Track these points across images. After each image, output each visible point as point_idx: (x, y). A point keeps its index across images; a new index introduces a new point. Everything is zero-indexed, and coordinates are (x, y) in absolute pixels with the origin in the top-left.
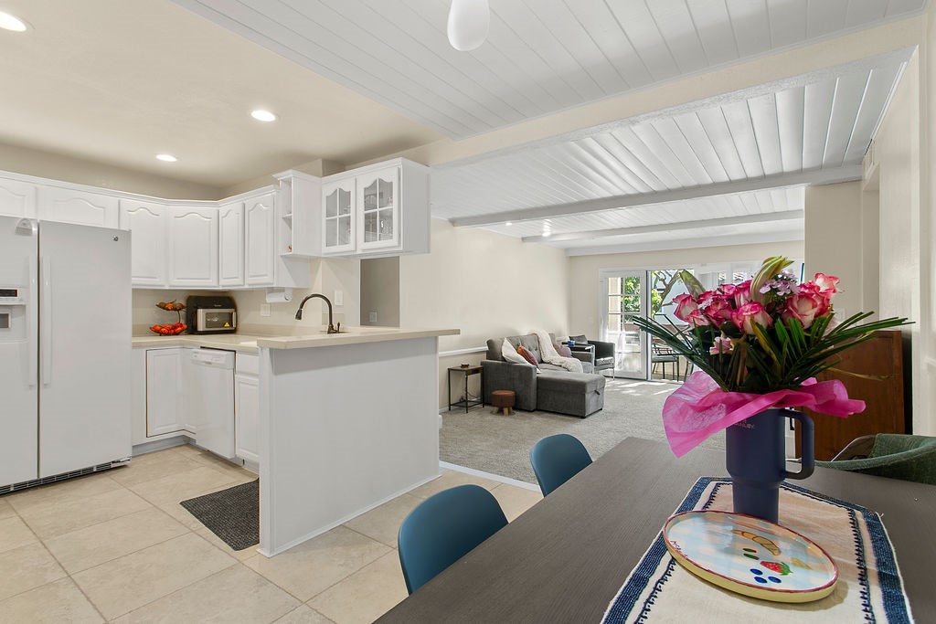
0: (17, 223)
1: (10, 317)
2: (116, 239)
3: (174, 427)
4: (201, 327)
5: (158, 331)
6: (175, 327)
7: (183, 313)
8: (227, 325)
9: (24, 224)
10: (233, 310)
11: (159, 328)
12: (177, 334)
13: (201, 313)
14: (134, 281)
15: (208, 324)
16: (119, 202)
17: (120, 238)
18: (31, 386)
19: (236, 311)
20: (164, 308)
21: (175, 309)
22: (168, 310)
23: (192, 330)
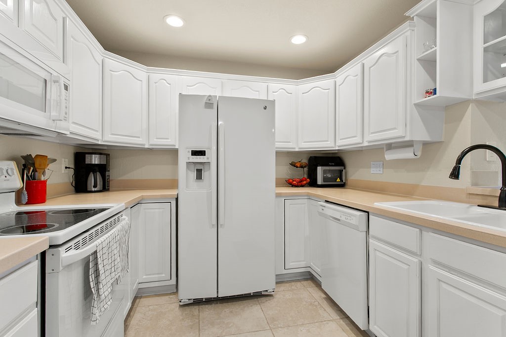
0: (205, 100)
1: (203, 171)
2: (265, 108)
3: (303, 264)
4: (320, 181)
5: (291, 184)
6: (301, 181)
7: (306, 169)
8: (338, 180)
9: (209, 100)
10: (343, 167)
11: (291, 181)
12: (302, 186)
13: (320, 169)
14: (278, 145)
15: (325, 179)
16: (268, 86)
17: (268, 106)
18: (213, 225)
19: (345, 168)
20: (295, 166)
21: (301, 167)
22: (297, 167)
23: (313, 183)
